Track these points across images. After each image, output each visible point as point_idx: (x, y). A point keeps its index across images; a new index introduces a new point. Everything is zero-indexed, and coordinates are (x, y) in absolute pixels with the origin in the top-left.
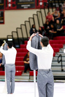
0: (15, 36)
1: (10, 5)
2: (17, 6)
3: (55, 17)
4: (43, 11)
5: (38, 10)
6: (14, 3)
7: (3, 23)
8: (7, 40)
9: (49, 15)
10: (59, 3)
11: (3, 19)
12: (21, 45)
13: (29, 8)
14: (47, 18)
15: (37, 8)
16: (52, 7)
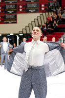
0: (25, 32)
1: (21, 10)
2: (26, 11)
3: (53, 18)
4: (44, 14)
5: (41, 13)
6: (24, 8)
7: (16, 23)
8: (18, 35)
9: (49, 17)
10: (55, 8)
11: (16, 20)
12: (29, 38)
13: (34, 12)
14: (47, 19)
15: (40, 12)
16: (51, 11)
